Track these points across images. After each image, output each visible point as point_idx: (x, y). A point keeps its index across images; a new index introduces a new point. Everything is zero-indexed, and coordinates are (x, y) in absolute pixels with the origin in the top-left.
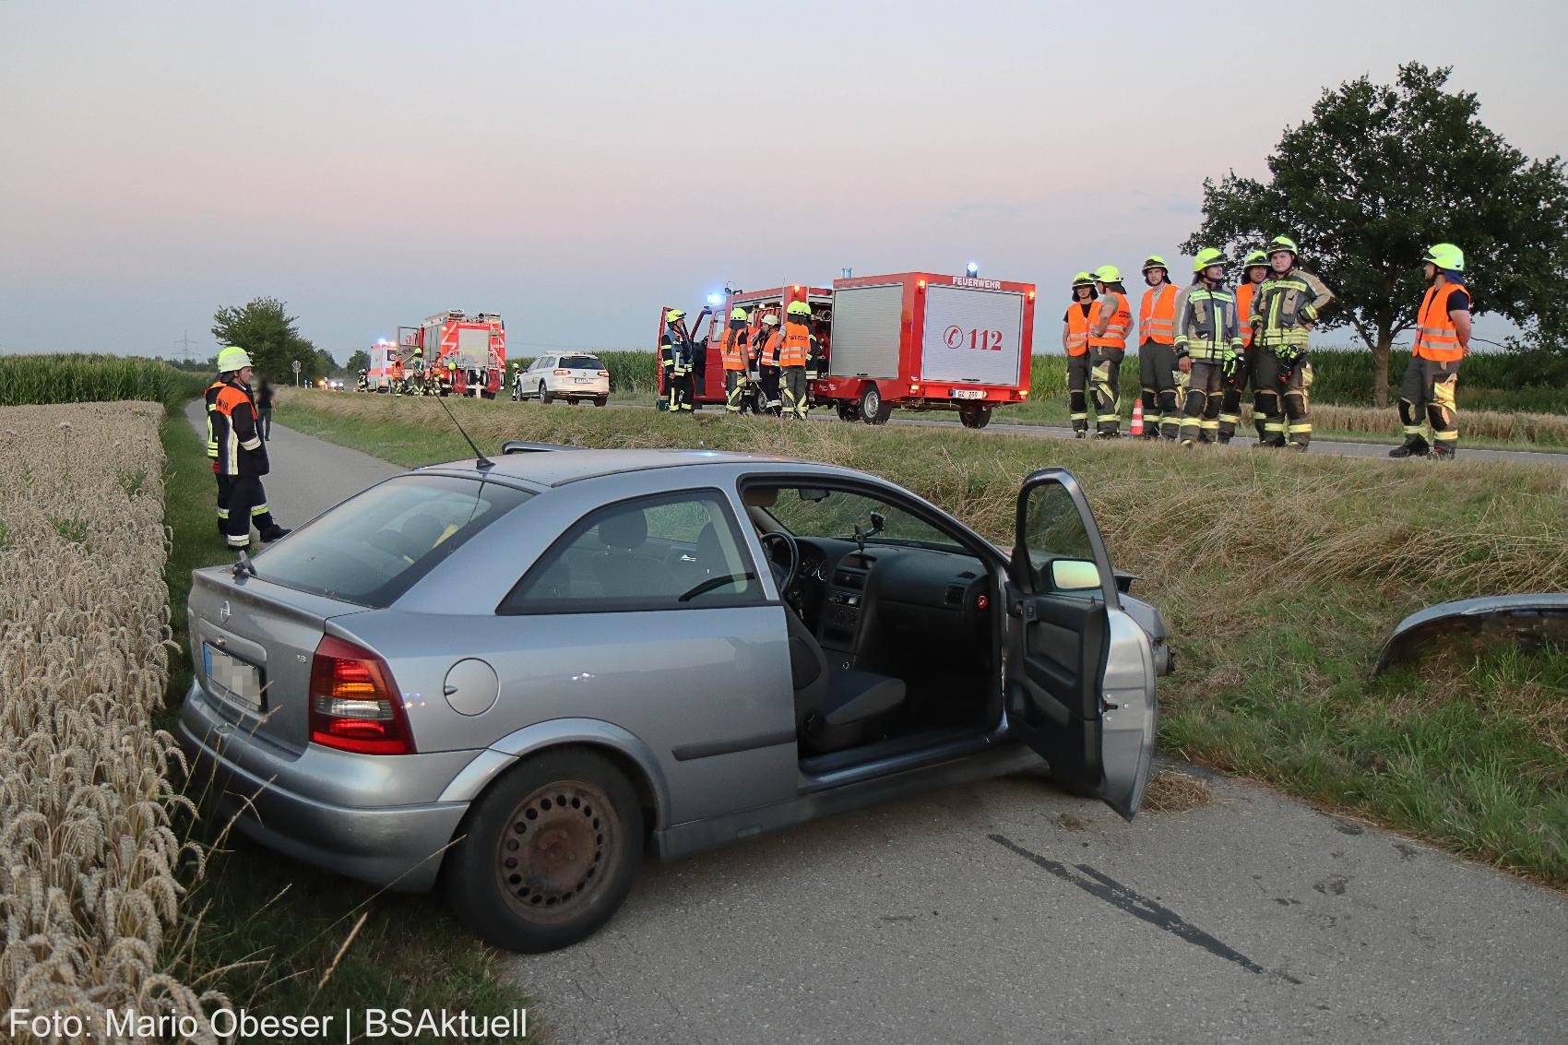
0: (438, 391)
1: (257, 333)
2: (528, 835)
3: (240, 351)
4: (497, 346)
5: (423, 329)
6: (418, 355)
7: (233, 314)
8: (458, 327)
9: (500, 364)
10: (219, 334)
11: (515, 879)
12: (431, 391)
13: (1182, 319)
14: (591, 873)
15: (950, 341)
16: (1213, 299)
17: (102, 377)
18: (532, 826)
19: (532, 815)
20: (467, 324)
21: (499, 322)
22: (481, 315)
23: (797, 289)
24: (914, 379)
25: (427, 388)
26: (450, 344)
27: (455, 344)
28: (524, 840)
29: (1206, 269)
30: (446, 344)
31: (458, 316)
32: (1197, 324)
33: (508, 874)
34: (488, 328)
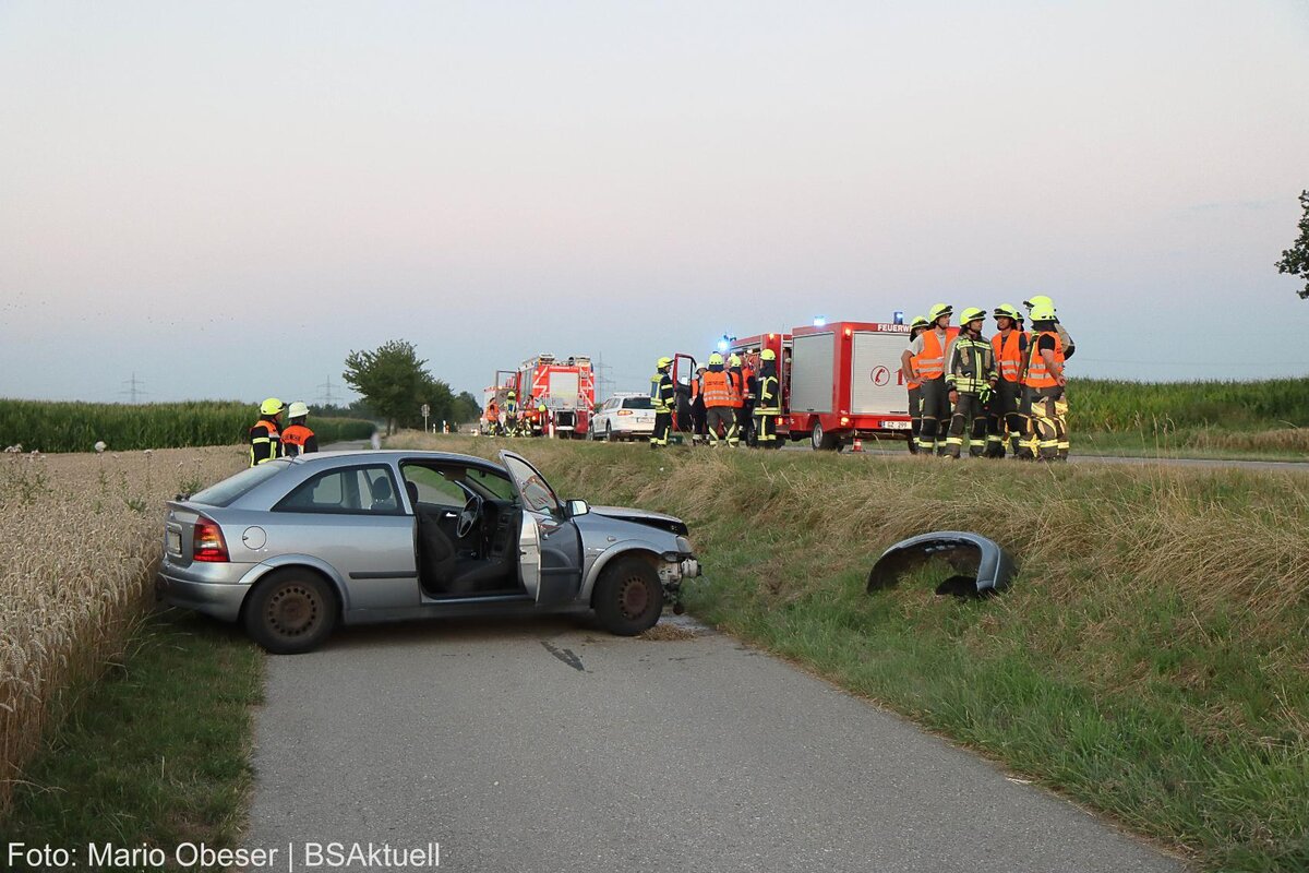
0: (528, 433)
1: (387, 378)
2: (279, 602)
3: (276, 400)
4: (588, 388)
5: (520, 373)
6: (511, 398)
7: (364, 358)
8: (549, 371)
9: (589, 405)
10: (349, 379)
11: (273, 621)
12: (523, 433)
13: (951, 361)
14: (310, 624)
15: (877, 379)
16: (974, 347)
17: (225, 423)
18: (281, 599)
19: (282, 594)
20: (557, 367)
21: (589, 365)
22: (571, 358)
23: (772, 336)
24: (843, 412)
25: (520, 430)
26: (541, 387)
27: (545, 387)
28: (277, 604)
29: (970, 323)
30: (538, 387)
31: (548, 360)
32: (962, 366)
33: (270, 618)
34: (578, 371)
